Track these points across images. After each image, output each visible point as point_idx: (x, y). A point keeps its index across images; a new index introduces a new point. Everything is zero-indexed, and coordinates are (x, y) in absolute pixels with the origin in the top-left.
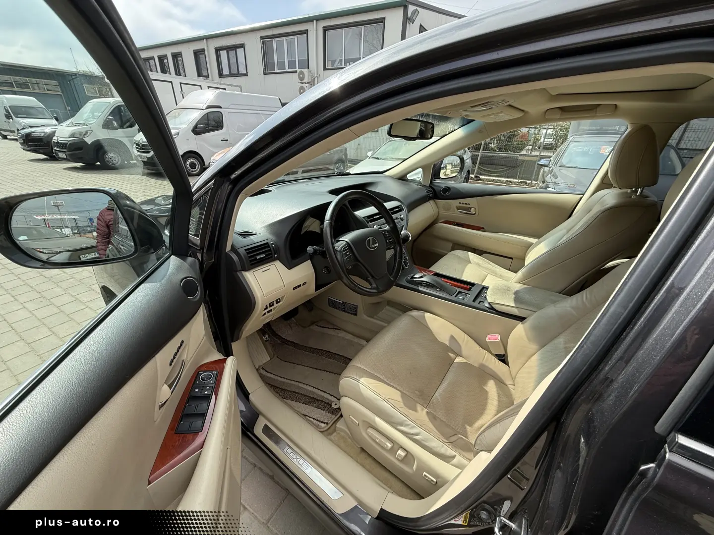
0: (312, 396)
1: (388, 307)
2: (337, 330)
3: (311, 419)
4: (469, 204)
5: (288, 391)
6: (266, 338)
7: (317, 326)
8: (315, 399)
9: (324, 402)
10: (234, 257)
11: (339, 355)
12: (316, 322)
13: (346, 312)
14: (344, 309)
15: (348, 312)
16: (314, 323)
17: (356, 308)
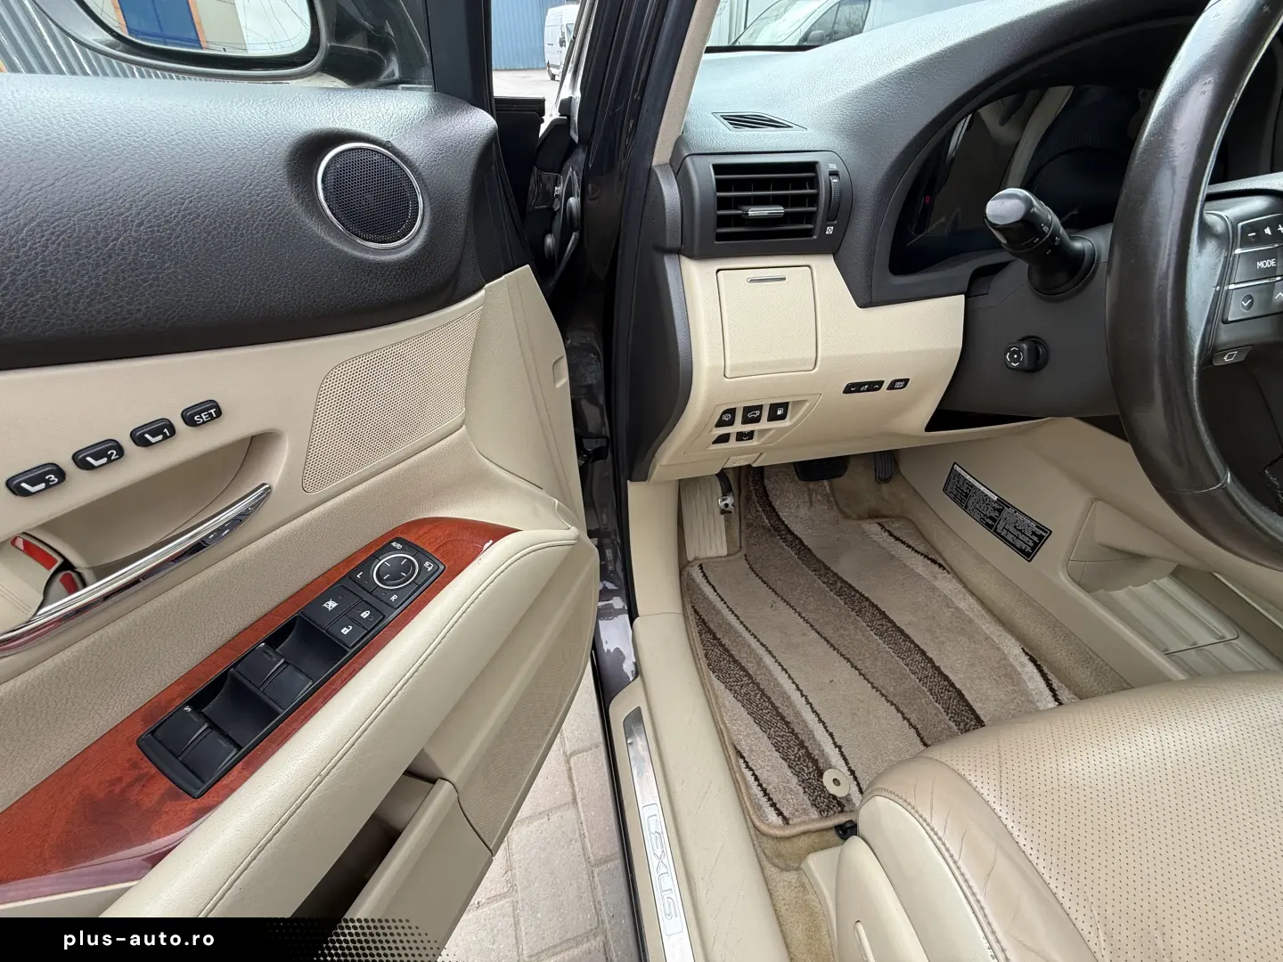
0: (783, 709)
1: (1166, 583)
2: (936, 568)
3: (748, 774)
5: (731, 656)
6: (727, 505)
7: (883, 527)
8: (787, 724)
9: (806, 748)
10: (670, 192)
11: (912, 642)
12: (883, 517)
13: (995, 531)
14: (990, 522)
15: (1003, 537)
16: (877, 517)
17: (1041, 537)
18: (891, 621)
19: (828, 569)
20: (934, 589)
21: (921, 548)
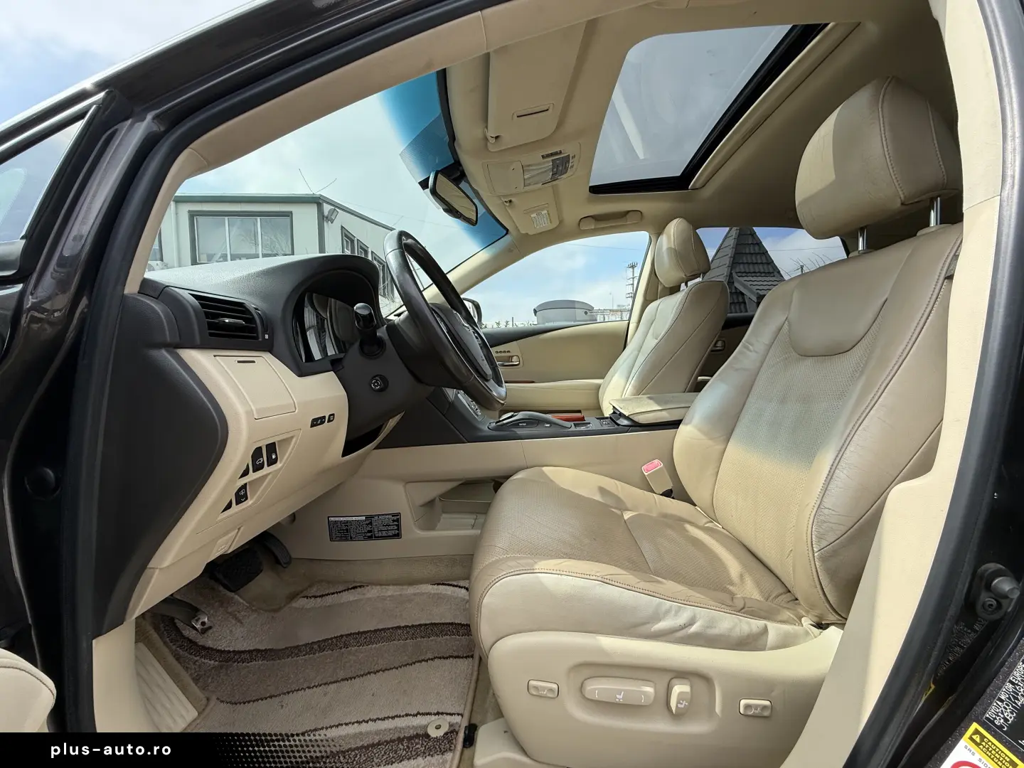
0: (366, 742)
2: (359, 589)
4: (508, 352)
7: (307, 597)
8: (379, 744)
9: (405, 738)
12: (302, 592)
13: (375, 537)
14: (369, 534)
15: (381, 537)
16: (298, 594)
17: (398, 520)
18: (368, 632)
19: (298, 646)
20: (369, 599)
21: (341, 588)
